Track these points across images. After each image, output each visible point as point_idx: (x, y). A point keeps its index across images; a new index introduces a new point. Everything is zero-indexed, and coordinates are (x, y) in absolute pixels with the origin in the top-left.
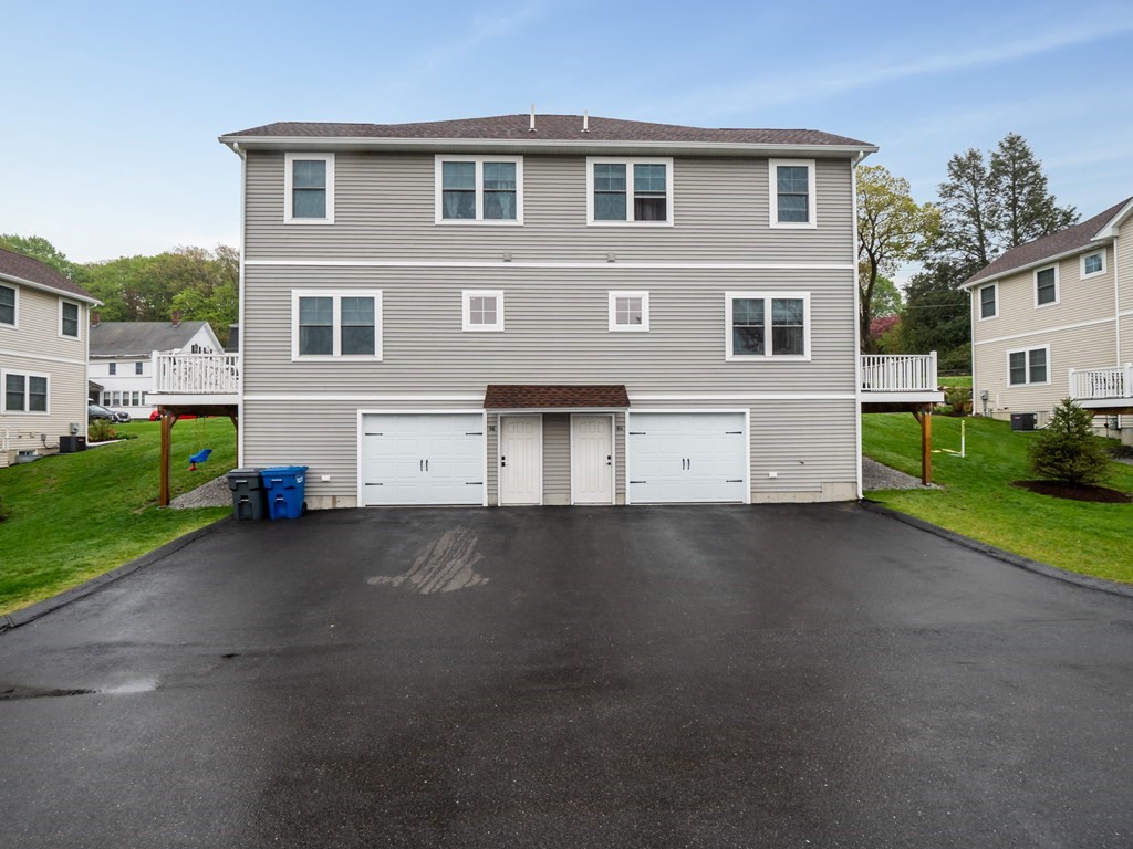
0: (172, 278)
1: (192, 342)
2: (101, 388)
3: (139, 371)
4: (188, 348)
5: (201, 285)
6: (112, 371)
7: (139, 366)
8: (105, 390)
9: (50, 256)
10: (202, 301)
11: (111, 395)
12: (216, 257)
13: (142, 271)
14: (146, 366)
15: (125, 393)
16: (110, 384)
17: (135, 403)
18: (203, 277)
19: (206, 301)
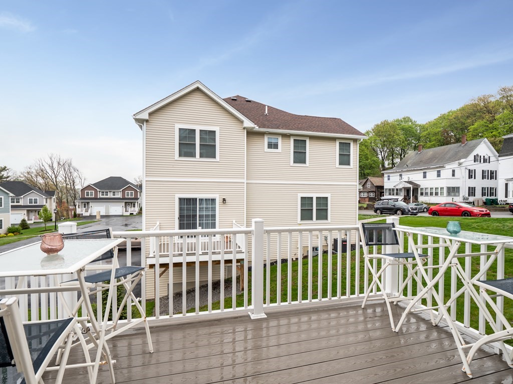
0: (468, 117)
1: (474, 153)
2: (418, 186)
3: (439, 175)
4: (471, 157)
5: (487, 116)
6: (425, 177)
7: (439, 172)
8: (421, 187)
9: (410, 123)
10: (488, 126)
11: (424, 189)
12: (498, 97)
13: (451, 118)
14: (442, 172)
15: (431, 189)
16: (424, 184)
17: (437, 194)
18: (489, 112)
19: (490, 126)
